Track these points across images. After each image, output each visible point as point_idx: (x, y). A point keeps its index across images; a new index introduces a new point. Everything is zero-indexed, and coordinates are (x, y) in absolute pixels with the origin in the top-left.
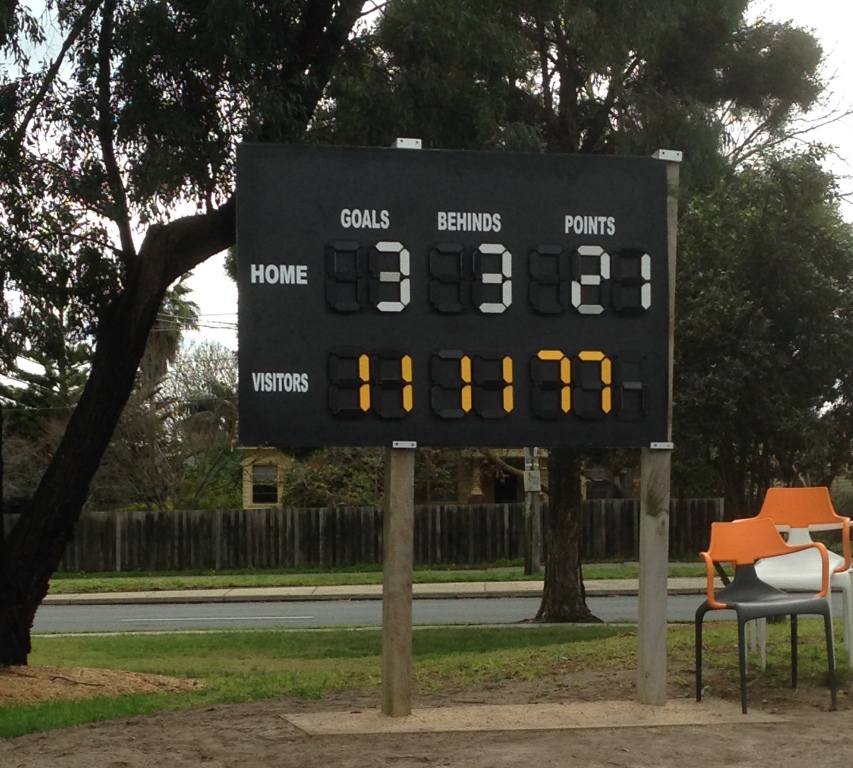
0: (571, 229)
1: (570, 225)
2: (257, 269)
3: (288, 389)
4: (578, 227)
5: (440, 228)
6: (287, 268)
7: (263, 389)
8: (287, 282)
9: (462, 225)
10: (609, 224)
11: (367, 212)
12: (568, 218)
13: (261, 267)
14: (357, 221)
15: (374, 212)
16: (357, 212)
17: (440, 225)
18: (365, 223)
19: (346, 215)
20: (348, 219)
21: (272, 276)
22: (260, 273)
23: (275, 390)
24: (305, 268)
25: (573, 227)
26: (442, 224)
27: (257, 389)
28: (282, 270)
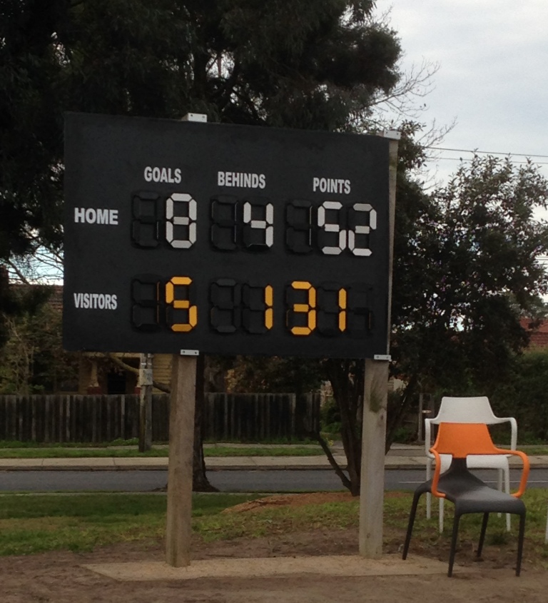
0: (318, 188)
1: (317, 185)
2: (80, 212)
3: (101, 307)
4: (323, 187)
5: (220, 184)
6: (103, 212)
7: (82, 307)
8: (103, 223)
9: (236, 182)
10: (346, 185)
11: (164, 170)
12: (316, 179)
13: (83, 210)
14: (156, 177)
15: (170, 170)
16: (156, 169)
17: (219, 181)
18: (163, 178)
19: (148, 172)
20: (150, 174)
21: (91, 217)
22: (82, 215)
23: (91, 307)
24: (116, 212)
25: (319, 187)
26: (221, 181)
27: (77, 306)
28: (98, 213)
